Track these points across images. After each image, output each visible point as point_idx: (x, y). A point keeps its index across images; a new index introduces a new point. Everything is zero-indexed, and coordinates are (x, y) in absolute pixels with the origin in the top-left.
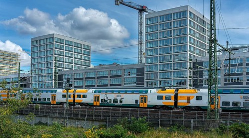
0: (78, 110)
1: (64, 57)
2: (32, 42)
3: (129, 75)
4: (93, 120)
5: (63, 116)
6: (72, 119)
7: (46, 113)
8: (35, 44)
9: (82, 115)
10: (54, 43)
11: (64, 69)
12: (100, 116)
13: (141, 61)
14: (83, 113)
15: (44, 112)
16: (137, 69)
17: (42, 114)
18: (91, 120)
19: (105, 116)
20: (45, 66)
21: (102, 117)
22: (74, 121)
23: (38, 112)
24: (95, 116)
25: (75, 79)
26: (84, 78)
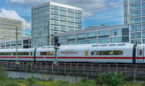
0: (63, 67)
1: (59, 21)
2: (32, 10)
3: (115, 34)
4: (76, 76)
5: (51, 72)
6: (59, 74)
7: (37, 69)
8: (34, 11)
9: (67, 71)
10: (50, 9)
11: (59, 32)
12: (83, 71)
13: (126, 22)
14: (68, 69)
15: (35, 69)
16: (122, 29)
17: (34, 70)
18: (75, 75)
19: (86, 72)
20: (43, 30)
21: (84, 73)
22: (60, 76)
23: (31, 68)
24: (72, 71)
25: (68, 40)
26: (76, 39)
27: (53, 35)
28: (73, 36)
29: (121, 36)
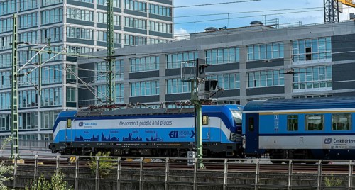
3: (309, 58)
20: (37, 38)
25: (132, 76)
26: (162, 73)
27: (74, 59)
28: (148, 59)
29: (329, 60)
